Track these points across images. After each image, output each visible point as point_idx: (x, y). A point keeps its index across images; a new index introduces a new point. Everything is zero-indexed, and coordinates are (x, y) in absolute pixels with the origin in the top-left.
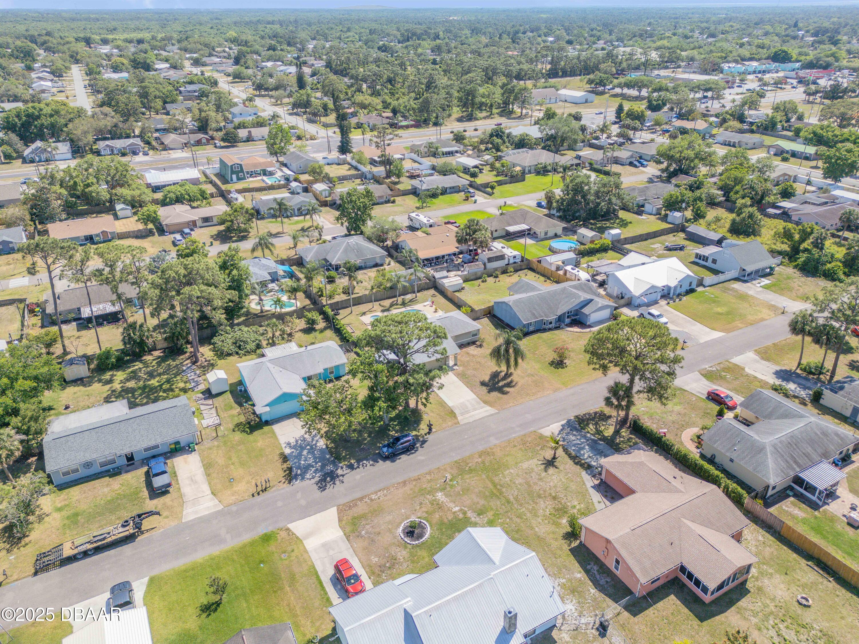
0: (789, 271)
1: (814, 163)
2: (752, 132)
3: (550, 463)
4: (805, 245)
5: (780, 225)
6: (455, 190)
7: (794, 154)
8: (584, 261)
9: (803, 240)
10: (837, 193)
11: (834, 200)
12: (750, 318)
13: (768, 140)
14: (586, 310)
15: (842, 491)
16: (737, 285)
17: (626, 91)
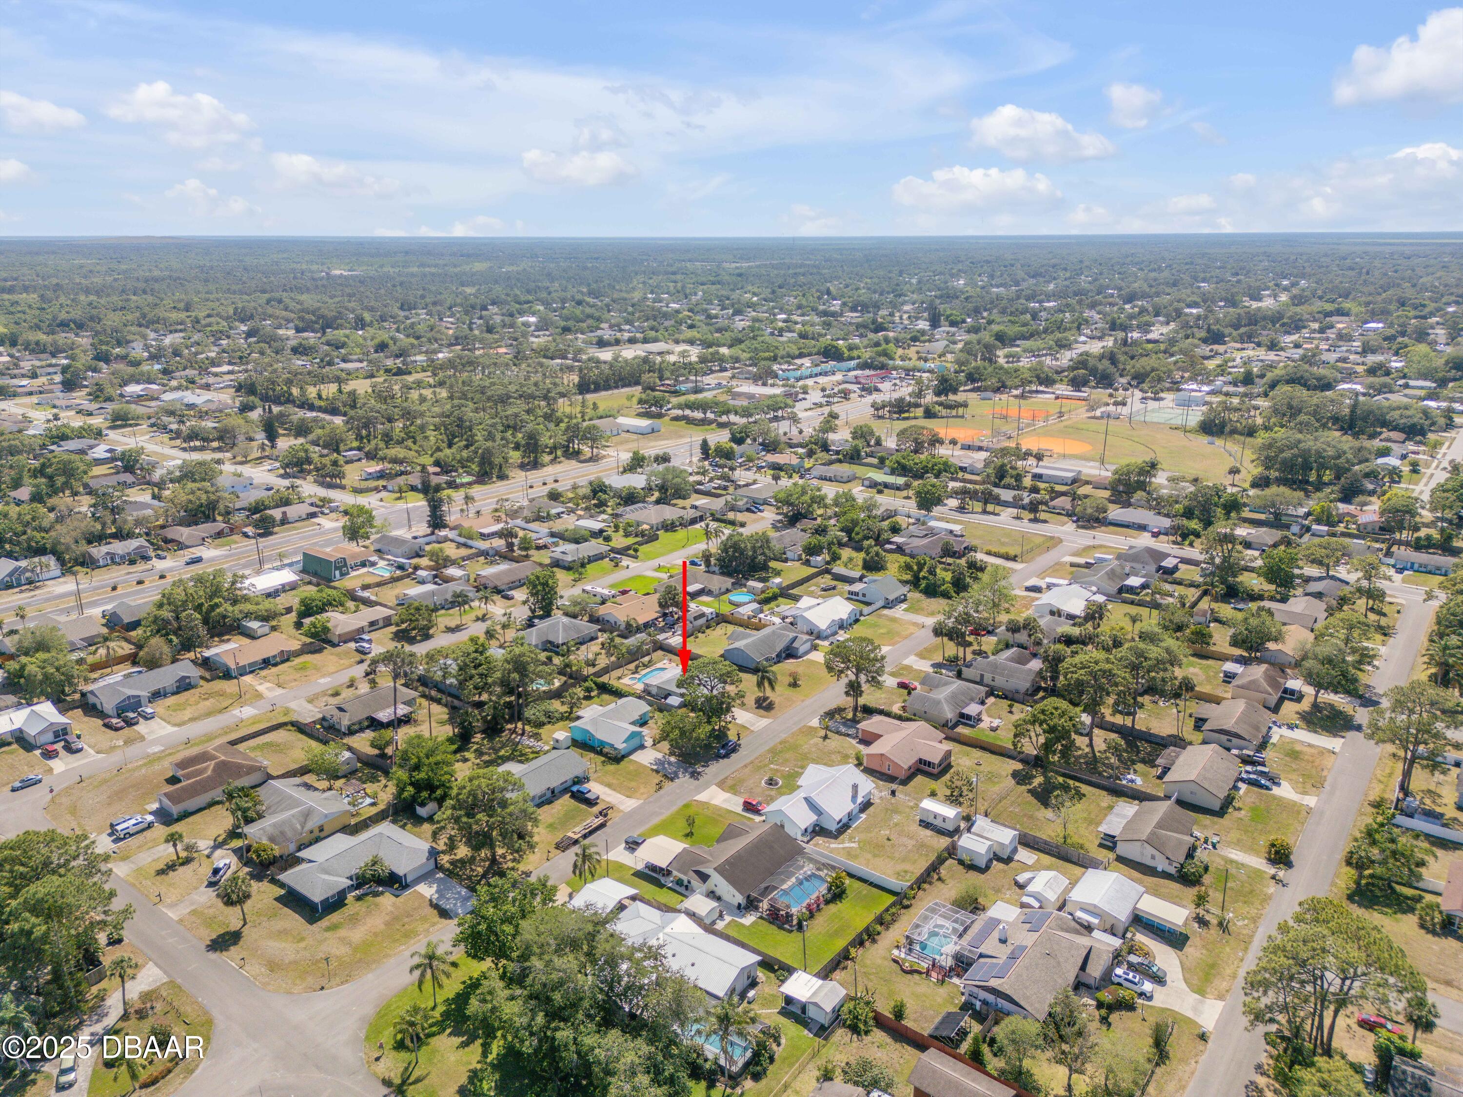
0: (915, 595)
1: (905, 493)
2: (840, 461)
3: (825, 737)
4: (922, 574)
5: (903, 559)
6: (599, 557)
7: (886, 486)
8: (766, 608)
9: (920, 569)
10: (933, 524)
11: (932, 532)
12: (904, 633)
13: (858, 470)
14: (795, 645)
15: (984, 717)
16: (886, 612)
17: (688, 412)
